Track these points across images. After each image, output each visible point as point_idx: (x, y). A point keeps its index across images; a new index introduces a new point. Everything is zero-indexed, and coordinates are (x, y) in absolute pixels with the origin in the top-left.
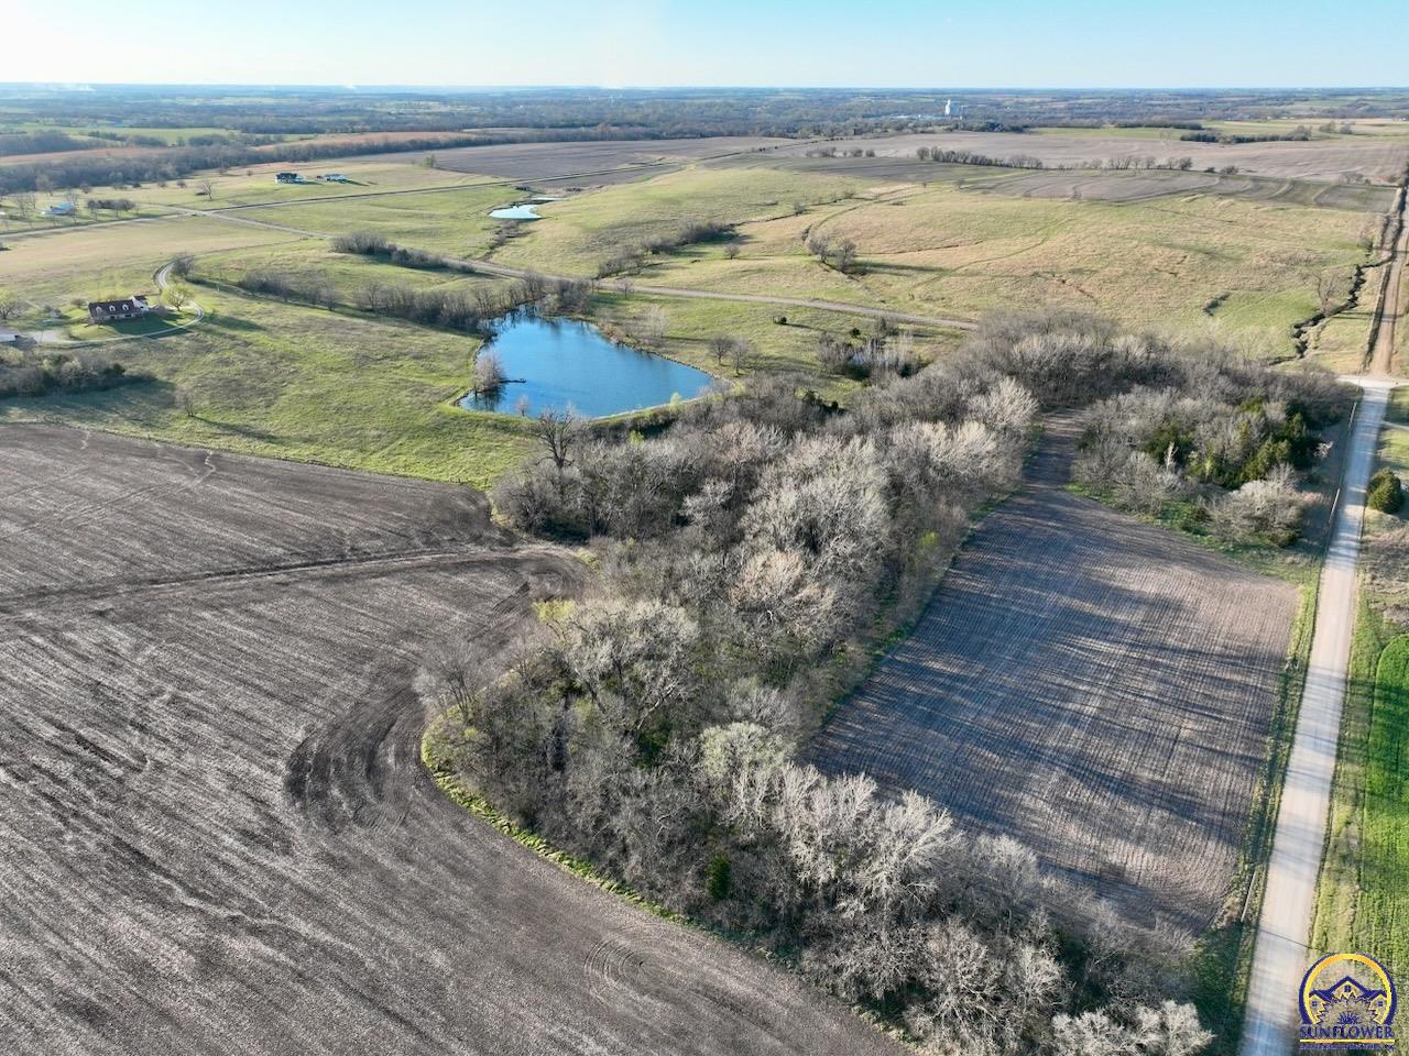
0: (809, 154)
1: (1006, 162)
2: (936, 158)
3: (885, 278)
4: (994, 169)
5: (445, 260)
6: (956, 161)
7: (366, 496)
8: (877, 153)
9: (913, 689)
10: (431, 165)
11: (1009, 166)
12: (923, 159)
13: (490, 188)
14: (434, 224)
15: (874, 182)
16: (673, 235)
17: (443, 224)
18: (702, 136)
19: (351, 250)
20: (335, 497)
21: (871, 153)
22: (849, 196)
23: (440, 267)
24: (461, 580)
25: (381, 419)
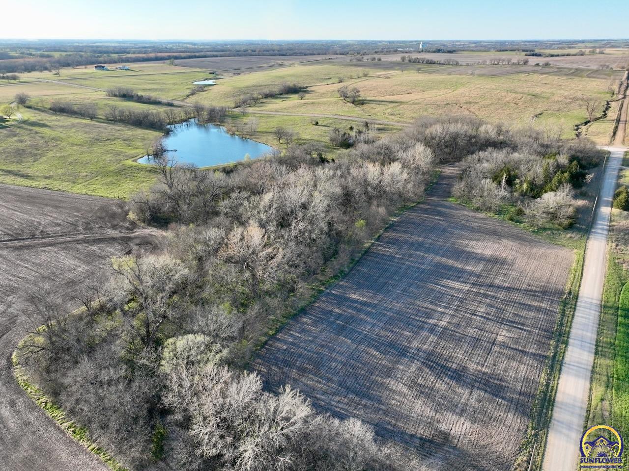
0: (351, 60)
1: (442, 62)
2: (410, 61)
3: (372, 106)
5: (160, 100)
6: (419, 62)
7: (64, 205)
8: (382, 60)
9: (337, 310)
10: (172, 64)
11: (443, 64)
12: (403, 61)
13: (197, 73)
14: (164, 86)
15: (379, 70)
16: (276, 90)
17: (168, 86)
18: (305, 55)
19: (115, 96)
20: (47, 205)
21: (380, 60)
22: (366, 75)
23: (157, 103)
24: (94, 248)
25: (91, 168)
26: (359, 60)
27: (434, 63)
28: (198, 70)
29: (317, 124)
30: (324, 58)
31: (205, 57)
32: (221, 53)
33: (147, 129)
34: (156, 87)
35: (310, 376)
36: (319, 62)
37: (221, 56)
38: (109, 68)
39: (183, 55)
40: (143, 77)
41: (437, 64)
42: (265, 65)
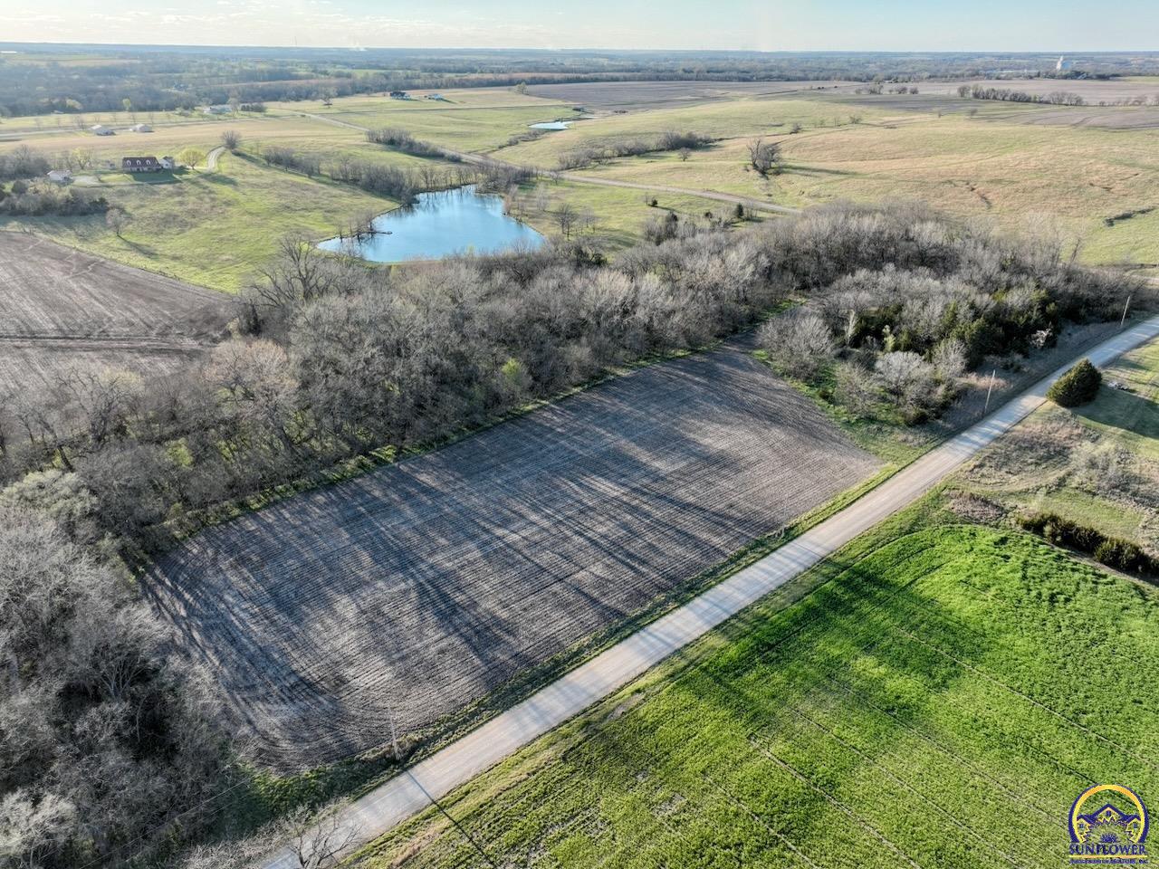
0: (858, 92)
1: (1045, 99)
2: (976, 96)
3: (790, 177)
4: (1031, 105)
5: (443, 151)
6: (995, 98)
7: (162, 298)
8: (920, 93)
9: (377, 493)
10: (522, 92)
11: (1047, 103)
12: (962, 95)
13: (553, 109)
14: (475, 129)
15: (895, 112)
16: (652, 143)
17: (484, 130)
18: (788, 80)
19: (378, 141)
20: (140, 296)
21: (914, 92)
22: (855, 121)
23: (436, 156)
24: (143, 360)
25: (244, 248)
26: (873, 92)
27: (1028, 100)
28: (560, 103)
29: (654, 204)
30: (808, 87)
31: (596, 80)
32: (628, 75)
33: (381, 197)
34: (460, 130)
35: (245, 570)
36: (794, 94)
37: (625, 79)
38: (412, 97)
39: (557, 76)
40: (455, 113)
41: (1035, 102)
42: (688, 97)
